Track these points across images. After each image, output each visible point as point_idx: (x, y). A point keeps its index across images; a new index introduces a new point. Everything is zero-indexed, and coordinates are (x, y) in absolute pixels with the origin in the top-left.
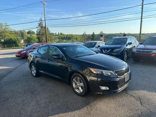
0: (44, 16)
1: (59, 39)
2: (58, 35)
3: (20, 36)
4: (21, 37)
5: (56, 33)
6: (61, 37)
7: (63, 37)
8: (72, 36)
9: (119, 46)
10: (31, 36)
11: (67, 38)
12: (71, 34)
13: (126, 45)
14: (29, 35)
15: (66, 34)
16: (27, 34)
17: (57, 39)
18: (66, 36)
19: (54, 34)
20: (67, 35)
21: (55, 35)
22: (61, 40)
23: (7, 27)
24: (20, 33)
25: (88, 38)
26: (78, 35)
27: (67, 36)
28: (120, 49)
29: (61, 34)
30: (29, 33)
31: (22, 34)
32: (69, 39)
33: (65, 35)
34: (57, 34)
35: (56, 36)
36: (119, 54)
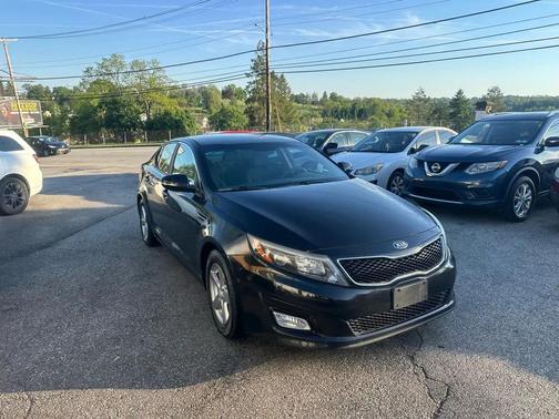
0: (264, 33)
1: (324, 114)
2: (322, 102)
3: (199, 106)
4: (200, 109)
5: (314, 96)
6: (332, 106)
7: (339, 110)
8: (374, 105)
9: (497, 149)
10: (232, 104)
11: (352, 112)
12: (369, 97)
13: (533, 148)
14: (226, 102)
15: (352, 98)
16: (220, 97)
17: (315, 116)
18: (349, 105)
19: (307, 96)
20: (355, 103)
21: (313, 103)
22: (331, 119)
23: (158, 74)
24: (199, 94)
25: (435, 112)
26: (396, 101)
27: (354, 106)
28: (495, 165)
29: (333, 97)
30: (227, 93)
31: (205, 97)
32: (359, 116)
33: (347, 101)
34: (320, 97)
35: (313, 107)
36: (490, 185)
